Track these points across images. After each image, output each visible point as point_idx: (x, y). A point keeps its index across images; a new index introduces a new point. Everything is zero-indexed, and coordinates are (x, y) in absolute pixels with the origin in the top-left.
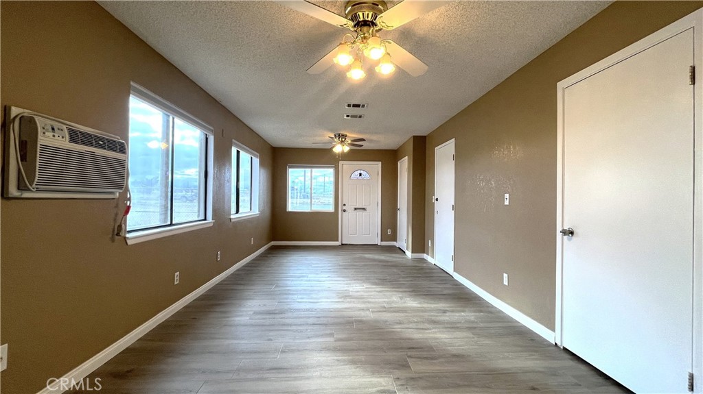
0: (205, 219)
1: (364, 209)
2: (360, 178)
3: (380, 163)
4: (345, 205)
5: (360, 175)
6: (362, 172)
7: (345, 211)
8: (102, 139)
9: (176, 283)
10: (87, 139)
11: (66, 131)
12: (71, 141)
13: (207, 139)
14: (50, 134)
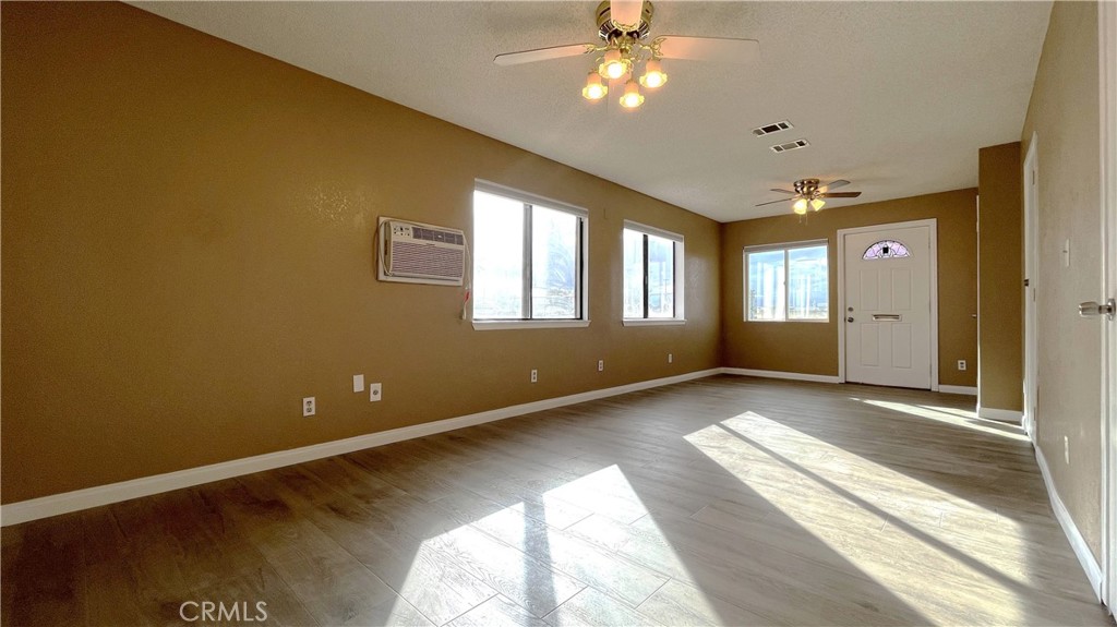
0: (581, 318)
1: (896, 317)
2: (886, 256)
3: (933, 222)
4: (851, 309)
5: (886, 250)
6: (889, 245)
7: (851, 320)
8: (441, 234)
9: (533, 381)
10: (428, 235)
11: (411, 229)
12: (415, 237)
13: (581, 223)
14: (399, 233)
